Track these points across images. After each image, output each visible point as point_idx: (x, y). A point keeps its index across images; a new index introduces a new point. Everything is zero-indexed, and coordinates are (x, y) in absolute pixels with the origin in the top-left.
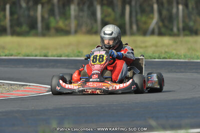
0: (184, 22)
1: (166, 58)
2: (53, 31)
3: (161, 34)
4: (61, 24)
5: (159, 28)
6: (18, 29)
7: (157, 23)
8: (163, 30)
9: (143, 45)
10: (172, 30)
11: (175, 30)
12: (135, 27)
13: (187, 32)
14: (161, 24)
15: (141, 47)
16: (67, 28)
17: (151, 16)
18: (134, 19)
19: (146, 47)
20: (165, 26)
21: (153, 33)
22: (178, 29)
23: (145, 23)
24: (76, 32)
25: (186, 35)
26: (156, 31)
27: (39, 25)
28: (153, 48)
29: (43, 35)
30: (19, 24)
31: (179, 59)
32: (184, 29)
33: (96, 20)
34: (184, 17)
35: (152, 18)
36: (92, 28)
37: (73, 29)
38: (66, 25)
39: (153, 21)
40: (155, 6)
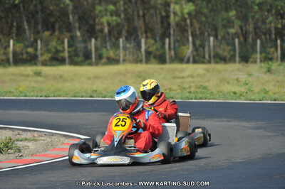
0: (214, 50)
1: (202, 99)
2: (104, 60)
3: (195, 62)
4: (111, 54)
5: (194, 57)
6: (76, 59)
7: (192, 52)
8: (197, 58)
9: (181, 75)
10: (204, 57)
11: (207, 56)
13: (217, 60)
14: (195, 53)
15: (179, 78)
16: (118, 58)
19: (183, 78)
20: (198, 55)
21: (188, 62)
22: (210, 56)
24: (124, 60)
25: (217, 63)
26: (191, 59)
27: (93, 56)
28: (190, 79)
29: (97, 64)
30: (77, 55)
31: (214, 99)
32: (215, 57)
33: (140, 51)
34: (214, 46)
35: (188, 48)
36: (138, 57)
37: (121, 59)
38: (116, 56)
39: (188, 51)
40: (190, 38)
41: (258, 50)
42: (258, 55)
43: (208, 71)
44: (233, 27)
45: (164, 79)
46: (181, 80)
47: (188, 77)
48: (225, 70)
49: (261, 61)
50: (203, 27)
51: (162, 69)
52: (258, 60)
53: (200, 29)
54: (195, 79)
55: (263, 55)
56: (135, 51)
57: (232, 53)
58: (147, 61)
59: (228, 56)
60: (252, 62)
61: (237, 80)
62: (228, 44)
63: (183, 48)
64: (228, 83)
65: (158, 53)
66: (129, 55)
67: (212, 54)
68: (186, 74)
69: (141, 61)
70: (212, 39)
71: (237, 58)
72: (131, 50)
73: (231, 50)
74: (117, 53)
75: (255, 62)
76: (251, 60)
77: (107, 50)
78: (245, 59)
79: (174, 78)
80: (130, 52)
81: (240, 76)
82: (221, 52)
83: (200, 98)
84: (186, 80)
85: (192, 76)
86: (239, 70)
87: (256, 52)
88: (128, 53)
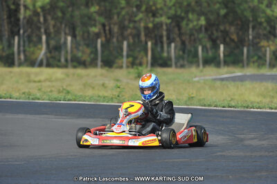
0: (72, 52)
3: (49, 65)
5: (47, 59)
7: (46, 53)
8: (51, 61)
9: (37, 79)
10: (59, 61)
11: (62, 59)
12: (22, 57)
13: (75, 64)
14: (48, 55)
15: (35, 82)
17: (40, 46)
18: (22, 48)
19: (39, 81)
20: (52, 57)
21: (41, 65)
22: (66, 60)
23: (33, 53)
25: (75, 67)
26: (45, 62)
28: (48, 83)
32: (72, 61)
34: (72, 48)
35: (41, 49)
39: (42, 53)
40: (44, 38)
41: (125, 53)
42: (125, 60)
43: (67, 75)
44: (95, 26)
45: (17, 82)
47: (45, 80)
48: (88, 75)
50: (59, 24)
51: (11, 72)
52: (124, 65)
53: (54, 26)
54: (54, 84)
55: (131, 59)
57: (92, 56)
59: (88, 60)
60: (117, 67)
61: (103, 85)
62: (88, 45)
64: (93, 88)
68: (42, 78)
70: (69, 38)
71: (99, 63)
73: (91, 53)
75: (121, 67)
76: (115, 65)
78: (108, 63)
79: (29, 81)
81: (107, 82)
82: (80, 54)
83: (69, 100)
84: (43, 84)
85: (50, 80)
86: (102, 75)
87: (122, 56)
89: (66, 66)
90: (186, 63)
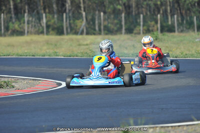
2: (10, 32)
4: (16, 26)
5: (87, 29)
7: (85, 25)
8: (89, 30)
9: (85, 43)
10: (95, 30)
11: (97, 28)
13: (106, 32)
14: (87, 25)
15: (84, 45)
16: (22, 30)
17: (81, 20)
19: (87, 45)
20: (90, 28)
21: (82, 33)
22: (100, 30)
25: (107, 34)
26: (85, 31)
27: (3, 28)
29: (5, 35)
32: (104, 29)
35: (81, 22)
36: (39, 29)
37: (26, 32)
38: (21, 28)
39: (82, 24)
42: (141, 28)
45: (71, 46)
46: (87, 47)
47: (91, 44)
49: (143, 33)
51: (63, 39)
55: (145, 28)
56: (36, 25)
57: (118, 26)
58: (48, 33)
59: (116, 28)
61: (133, 46)
63: (77, 21)
64: (126, 48)
65: (56, 26)
66: (32, 27)
67: (102, 27)
68: (88, 42)
69: (42, 33)
70: (102, 14)
71: (123, 31)
72: (33, 23)
73: (117, 23)
74: (21, 26)
75: (139, 33)
76: (135, 31)
77: (13, 23)
78: (129, 31)
79: (80, 45)
80: (32, 25)
82: (109, 25)
84: (91, 46)
86: (129, 39)
87: (140, 25)
88: (30, 26)
89: (100, 34)
90: (185, 29)
